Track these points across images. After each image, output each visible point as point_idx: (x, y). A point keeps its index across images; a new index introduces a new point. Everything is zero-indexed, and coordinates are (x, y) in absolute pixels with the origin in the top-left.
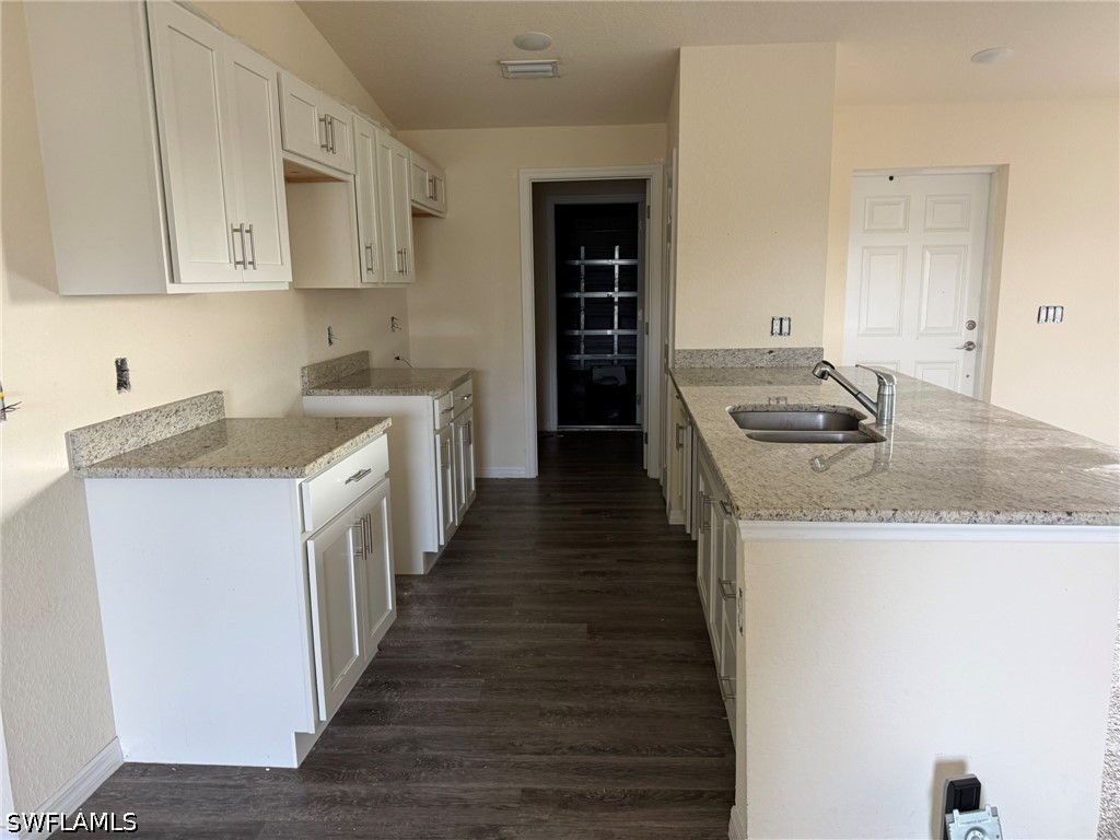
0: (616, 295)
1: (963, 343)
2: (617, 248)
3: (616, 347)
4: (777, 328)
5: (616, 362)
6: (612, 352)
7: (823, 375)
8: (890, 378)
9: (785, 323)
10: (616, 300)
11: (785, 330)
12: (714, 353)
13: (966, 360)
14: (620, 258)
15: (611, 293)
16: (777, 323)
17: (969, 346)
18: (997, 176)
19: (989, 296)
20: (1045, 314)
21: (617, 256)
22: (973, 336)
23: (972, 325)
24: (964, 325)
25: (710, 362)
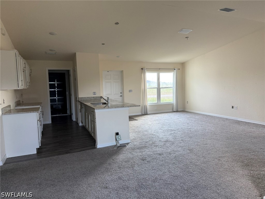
0: (56, 90)
1: (120, 96)
2: (56, 80)
3: (57, 101)
4: (94, 94)
5: (57, 104)
6: (56, 102)
7: (101, 98)
8: (109, 98)
9: (95, 93)
10: (56, 91)
11: (95, 94)
12: (85, 98)
13: (120, 98)
14: (57, 82)
15: (55, 89)
16: (94, 93)
17: (121, 96)
18: (122, 72)
19: (123, 89)
20: (130, 91)
21: (56, 82)
22: (121, 94)
23: (121, 93)
24: (120, 93)
25: (84, 99)
